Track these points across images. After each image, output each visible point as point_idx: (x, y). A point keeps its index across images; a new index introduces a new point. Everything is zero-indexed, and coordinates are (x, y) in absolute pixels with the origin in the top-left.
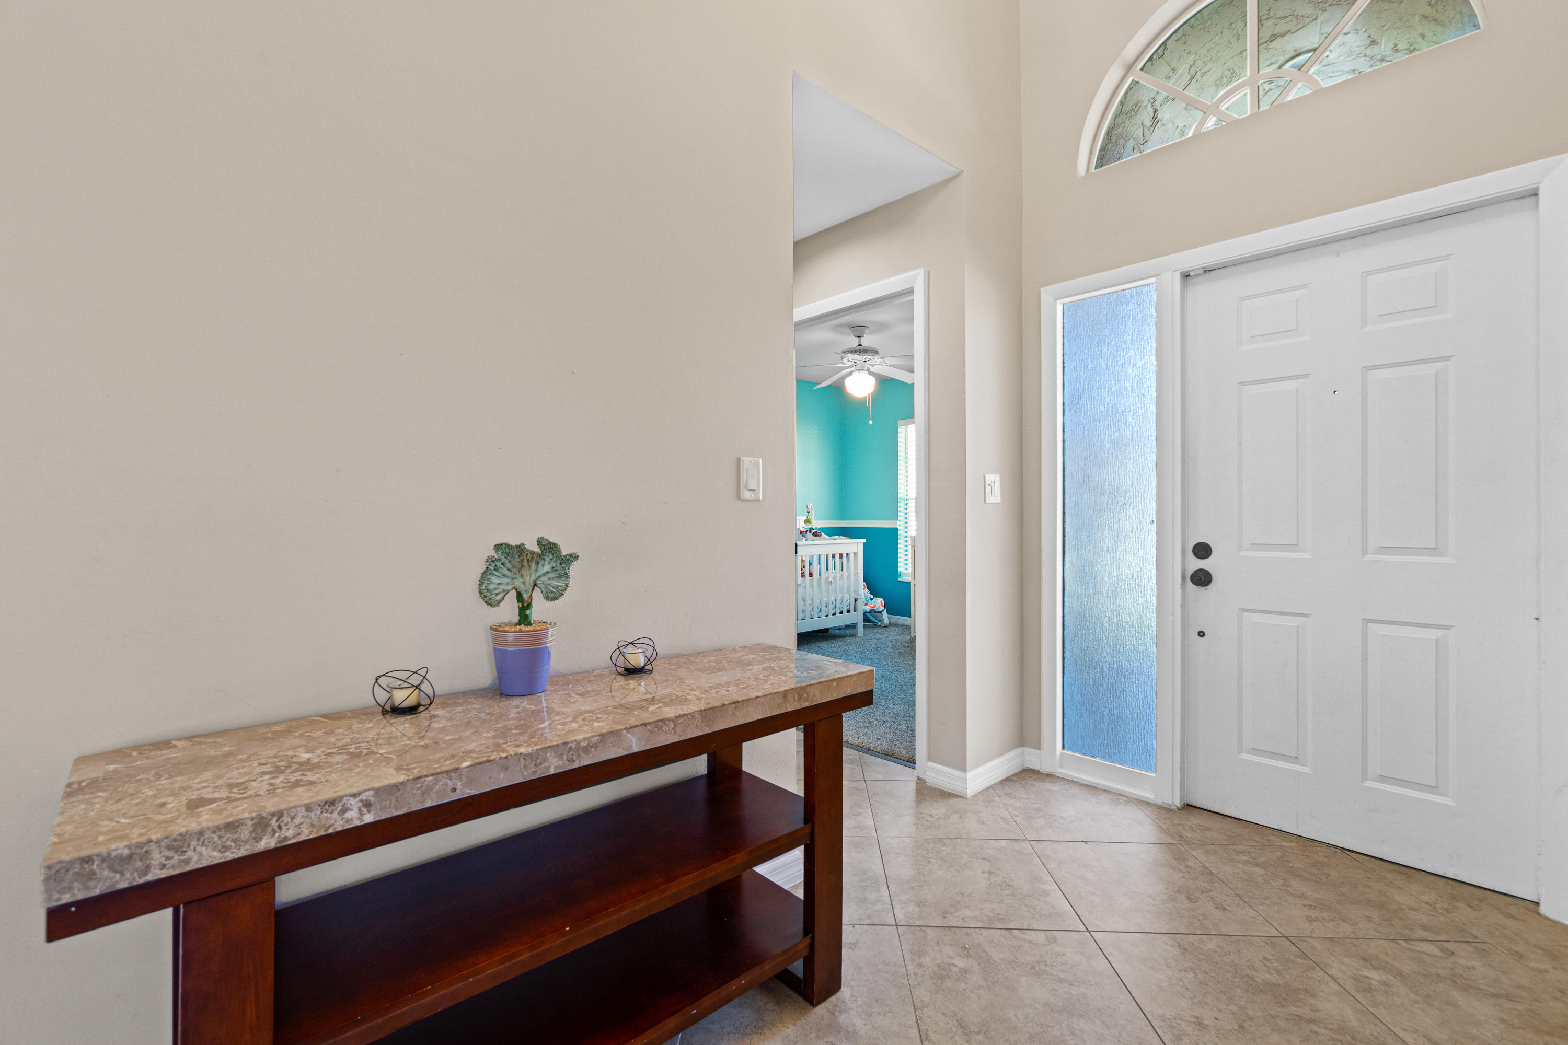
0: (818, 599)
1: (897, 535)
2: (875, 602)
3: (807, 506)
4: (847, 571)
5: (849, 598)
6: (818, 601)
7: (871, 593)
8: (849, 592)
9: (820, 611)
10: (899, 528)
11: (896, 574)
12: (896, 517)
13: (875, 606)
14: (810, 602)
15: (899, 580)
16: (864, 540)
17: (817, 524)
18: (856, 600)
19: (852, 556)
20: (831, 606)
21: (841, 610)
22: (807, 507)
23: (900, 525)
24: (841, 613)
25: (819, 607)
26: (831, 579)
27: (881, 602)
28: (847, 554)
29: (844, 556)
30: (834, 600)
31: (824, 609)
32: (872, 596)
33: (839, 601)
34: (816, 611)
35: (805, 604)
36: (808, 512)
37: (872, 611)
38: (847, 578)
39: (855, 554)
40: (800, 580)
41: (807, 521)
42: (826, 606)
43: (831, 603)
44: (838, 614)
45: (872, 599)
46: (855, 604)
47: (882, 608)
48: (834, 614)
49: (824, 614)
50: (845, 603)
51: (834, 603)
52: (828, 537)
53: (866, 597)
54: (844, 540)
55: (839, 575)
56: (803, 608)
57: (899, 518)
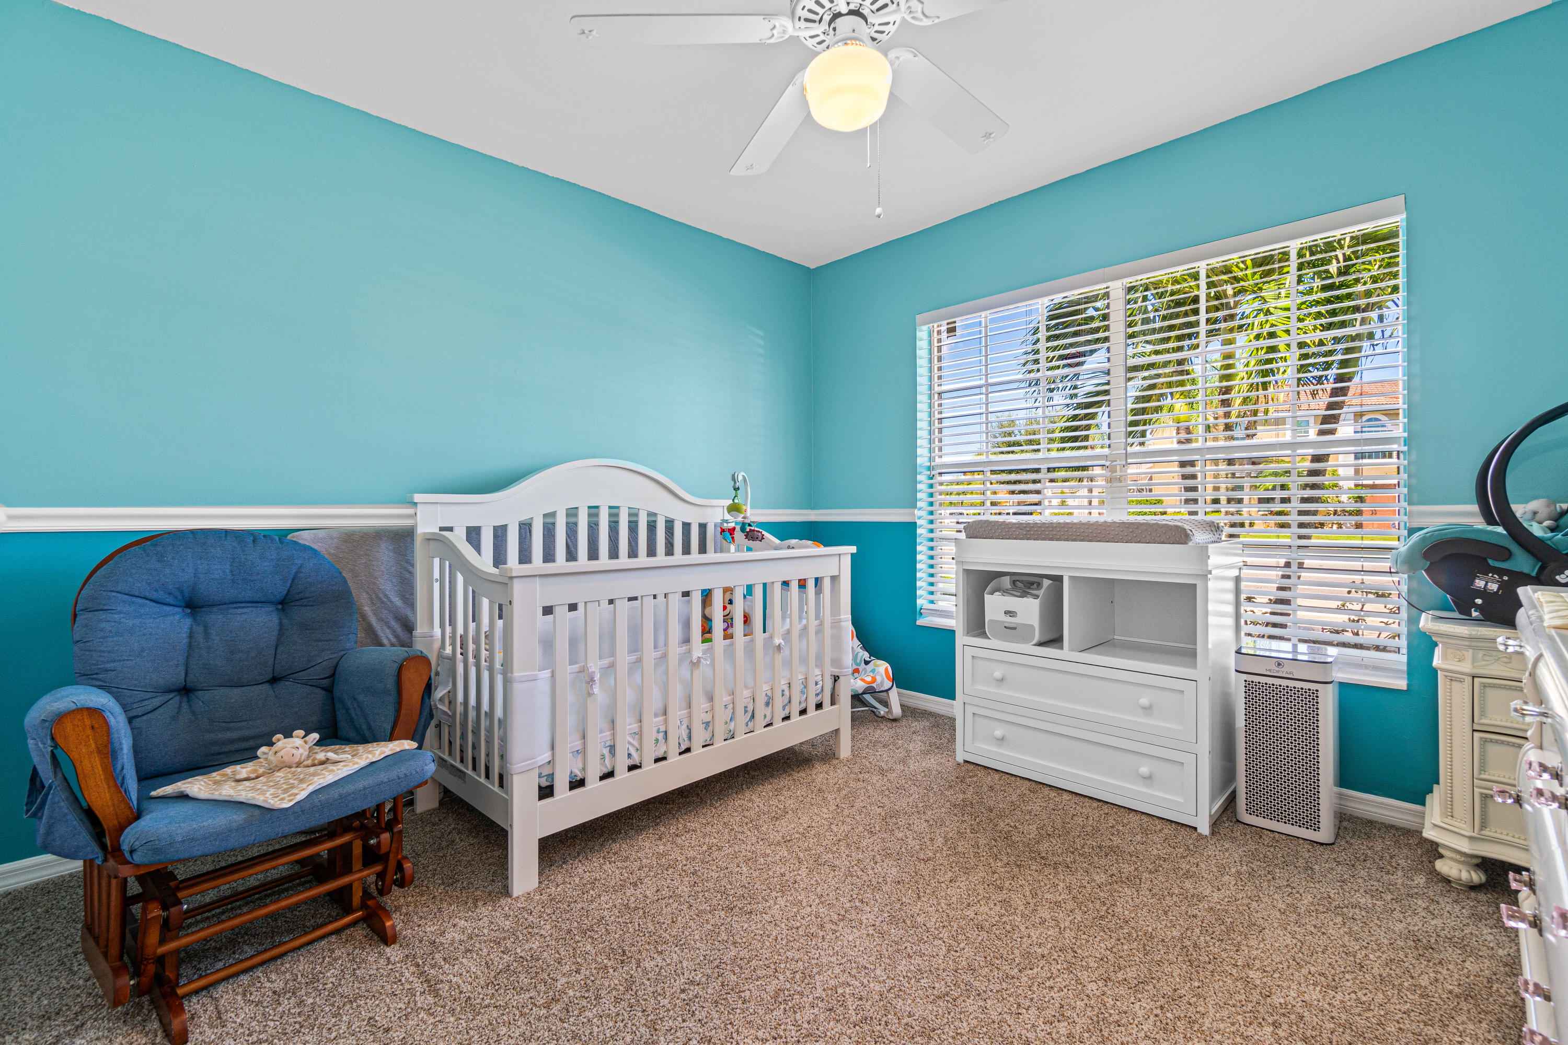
0: (746, 687)
1: (914, 536)
2: (873, 671)
3: (733, 476)
4: (817, 618)
5: (819, 677)
6: (747, 693)
7: (865, 648)
8: (819, 662)
9: (753, 716)
10: (919, 522)
11: (913, 611)
12: (912, 503)
13: (874, 680)
14: (727, 699)
15: (919, 622)
16: (853, 549)
17: (755, 515)
18: (836, 679)
19: (827, 584)
20: (779, 702)
21: (803, 706)
22: (734, 479)
23: (919, 518)
24: (803, 712)
25: (750, 709)
26: (778, 641)
27: (886, 669)
28: (817, 579)
29: (811, 584)
30: (786, 688)
31: (761, 710)
32: (866, 655)
33: (797, 687)
34: (742, 718)
35: (712, 709)
36: (736, 489)
37: (870, 690)
38: (817, 632)
39: (834, 579)
40: (698, 648)
41: (734, 509)
42: (767, 704)
43: (778, 694)
44: (795, 718)
45: (867, 663)
46: (834, 688)
47: (888, 684)
48: (787, 718)
49: (760, 721)
50: (812, 690)
51: (787, 693)
52: (777, 541)
53: (855, 657)
54: (810, 549)
55: (799, 627)
56: (708, 718)
57: (919, 504)
